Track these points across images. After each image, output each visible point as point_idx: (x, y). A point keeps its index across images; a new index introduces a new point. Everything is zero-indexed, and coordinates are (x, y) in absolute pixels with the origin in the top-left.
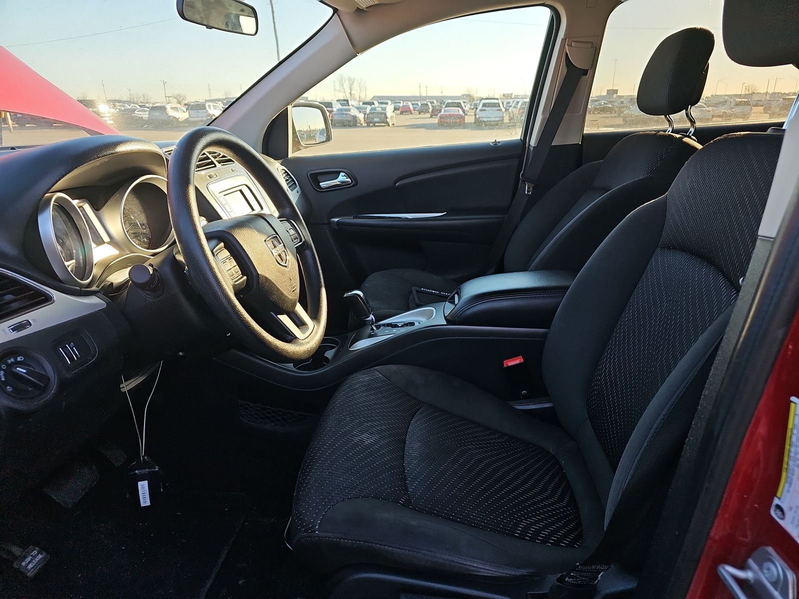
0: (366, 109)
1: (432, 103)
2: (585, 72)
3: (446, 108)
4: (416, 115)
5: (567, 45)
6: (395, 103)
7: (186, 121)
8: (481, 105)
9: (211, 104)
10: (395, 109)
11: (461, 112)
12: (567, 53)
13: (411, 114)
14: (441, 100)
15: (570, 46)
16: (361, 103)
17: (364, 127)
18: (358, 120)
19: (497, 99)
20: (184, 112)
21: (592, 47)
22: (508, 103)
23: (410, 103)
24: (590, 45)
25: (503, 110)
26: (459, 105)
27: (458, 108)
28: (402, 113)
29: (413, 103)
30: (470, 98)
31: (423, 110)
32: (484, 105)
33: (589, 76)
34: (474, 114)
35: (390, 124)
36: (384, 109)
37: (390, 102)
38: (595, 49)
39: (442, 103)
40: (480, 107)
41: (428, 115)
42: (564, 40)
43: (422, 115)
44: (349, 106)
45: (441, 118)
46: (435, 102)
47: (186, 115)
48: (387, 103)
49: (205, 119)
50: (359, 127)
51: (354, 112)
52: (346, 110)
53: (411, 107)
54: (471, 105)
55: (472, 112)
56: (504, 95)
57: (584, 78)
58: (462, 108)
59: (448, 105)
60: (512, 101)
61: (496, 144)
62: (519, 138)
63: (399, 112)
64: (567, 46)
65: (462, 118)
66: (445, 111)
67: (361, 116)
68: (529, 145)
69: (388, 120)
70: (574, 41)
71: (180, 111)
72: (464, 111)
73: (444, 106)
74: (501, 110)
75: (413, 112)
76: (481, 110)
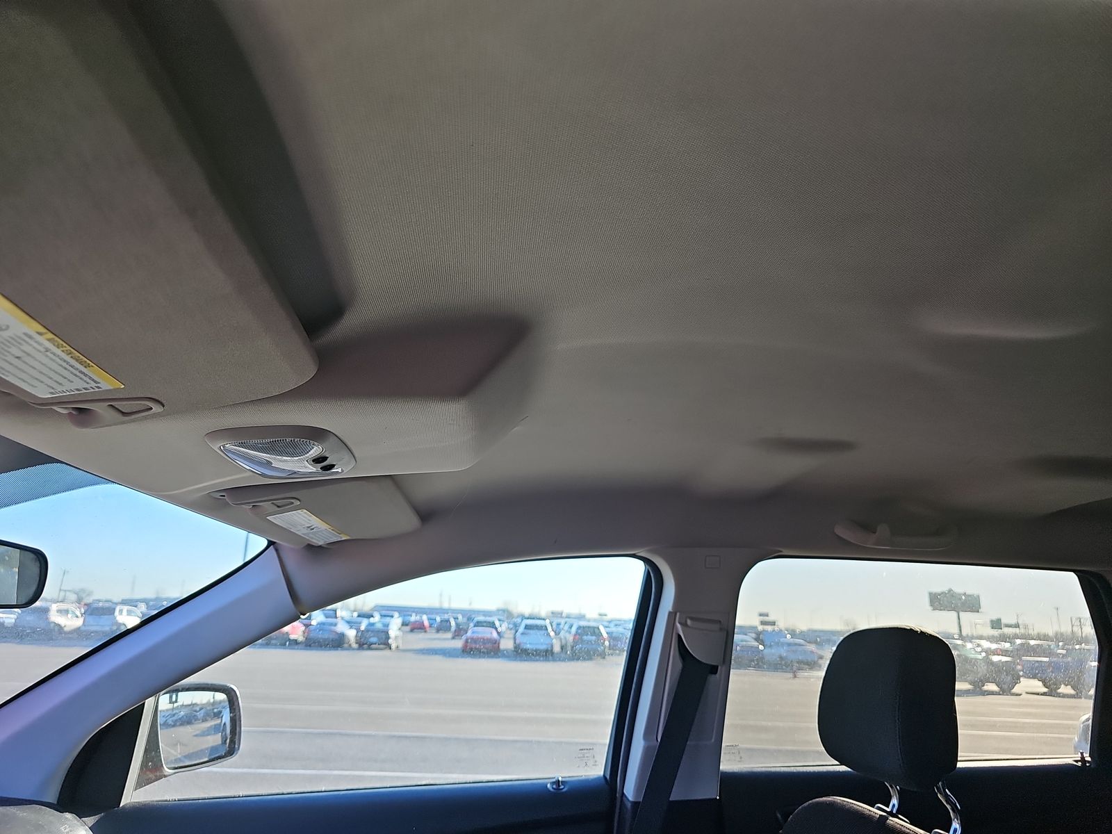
0: (360, 623)
1: (456, 619)
2: (714, 670)
3: (476, 628)
4: (432, 634)
5: (679, 623)
6: (404, 616)
7: (77, 630)
8: (523, 626)
9: (125, 608)
10: (404, 624)
11: (495, 635)
12: (679, 636)
13: (425, 632)
14: (469, 615)
15: (684, 624)
16: (355, 614)
17: (354, 649)
18: (346, 641)
19: (544, 619)
20: (77, 617)
21: (721, 629)
22: (559, 624)
23: (425, 618)
24: (716, 627)
25: (552, 634)
26: (492, 625)
27: (491, 629)
28: (412, 630)
29: (430, 616)
30: (506, 614)
31: (443, 627)
32: (527, 627)
33: (720, 675)
34: (512, 636)
35: (393, 646)
36: (387, 625)
37: (396, 614)
38: (726, 632)
39: (470, 619)
40: (521, 629)
41: (449, 635)
42: (672, 615)
43: (441, 635)
44: (336, 617)
45: (467, 641)
46: (460, 617)
47: (79, 622)
48: (392, 617)
49: (107, 629)
50: (347, 649)
51: (342, 627)
52: (331, 624)
53: (426, 623)
54: (509, 624)
55: (510, 634)
56: (552, 613)
57: (713, 679)
58: (496, 629)
59: (478, 624)
60: (563, 621)
61: (558, 789)
62: (602, 773)
63: (408, 628)
64: (678, 625)
65: (496, 643)
66: (473, 632)
67: (351, 634)
68: (623, 793)
69: (390, 641)
70: (692, 619)
71: (70, 616)
72: (498, 633)
73: (472, 625)
74: (548, 635)
75: (428, 629)
76: (522, 634)
